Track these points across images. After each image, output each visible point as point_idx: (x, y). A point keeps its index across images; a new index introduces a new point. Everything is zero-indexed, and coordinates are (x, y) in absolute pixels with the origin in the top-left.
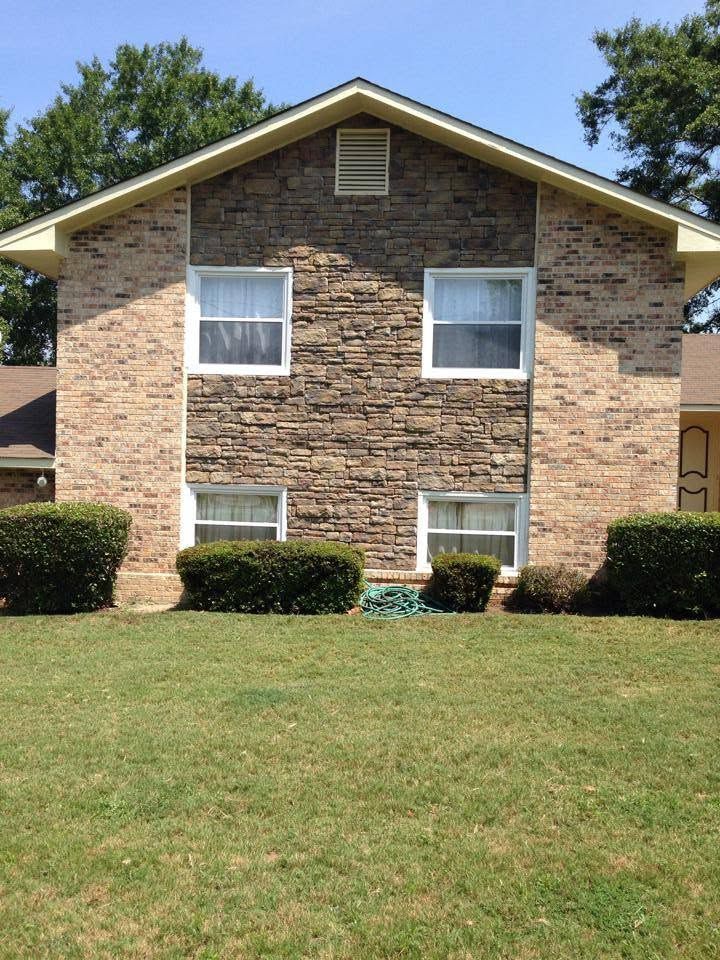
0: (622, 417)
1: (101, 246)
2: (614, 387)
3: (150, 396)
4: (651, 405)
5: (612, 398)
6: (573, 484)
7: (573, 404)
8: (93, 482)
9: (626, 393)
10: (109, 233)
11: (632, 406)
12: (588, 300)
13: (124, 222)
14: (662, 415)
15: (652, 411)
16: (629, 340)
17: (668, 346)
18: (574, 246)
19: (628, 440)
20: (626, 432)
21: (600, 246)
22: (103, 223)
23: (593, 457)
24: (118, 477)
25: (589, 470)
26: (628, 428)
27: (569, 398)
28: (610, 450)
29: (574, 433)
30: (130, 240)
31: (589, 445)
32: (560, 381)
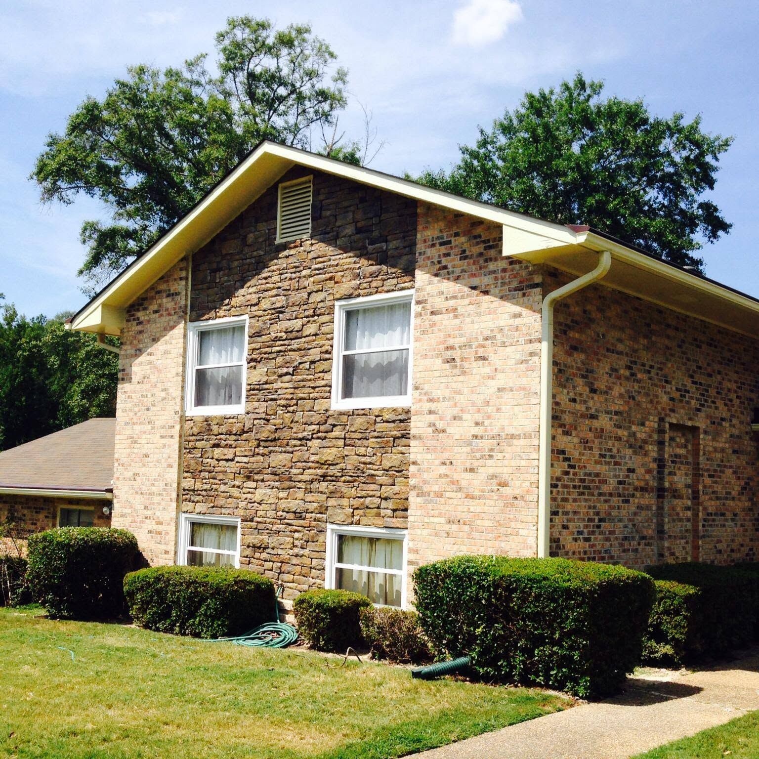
0: (485, 444)
1: (140, 315)
2: (479, 411)
3: (162, 437)
4: (512, 431)
5: (477, 424)
6: (442, 520)
7: (444, 431)
8: (130, 511)
9: (489, 417)
10: (146, 304)
11: (495, 432)
12: (456, 317)
13: (153, 293)
14: (522, 442)
15: (512, 436)
16: (492, 357)
17: (527, 361)
18: (444, 262)
19: (491, 471)
20: (490, 462)
21: (466, 258)
22: (142, 296)
23: (460, 489)
24: (143, 507)
25: (457, 505)
26: (491, 456)
27: (440, 425)
28: (476, 482)
29: (444, 464)
30: (155, 307)
31: (456, 477)
32: (433, 406)
